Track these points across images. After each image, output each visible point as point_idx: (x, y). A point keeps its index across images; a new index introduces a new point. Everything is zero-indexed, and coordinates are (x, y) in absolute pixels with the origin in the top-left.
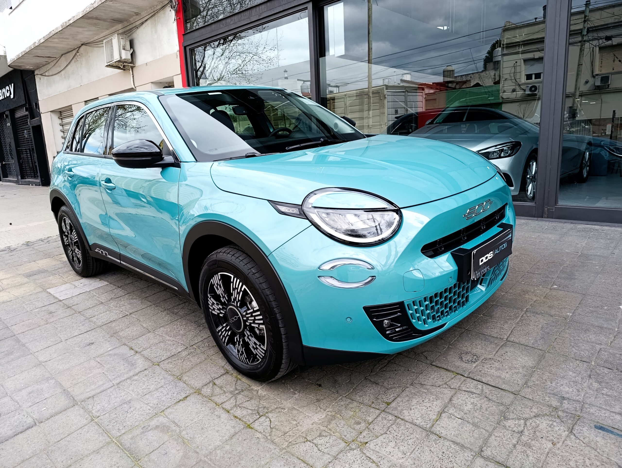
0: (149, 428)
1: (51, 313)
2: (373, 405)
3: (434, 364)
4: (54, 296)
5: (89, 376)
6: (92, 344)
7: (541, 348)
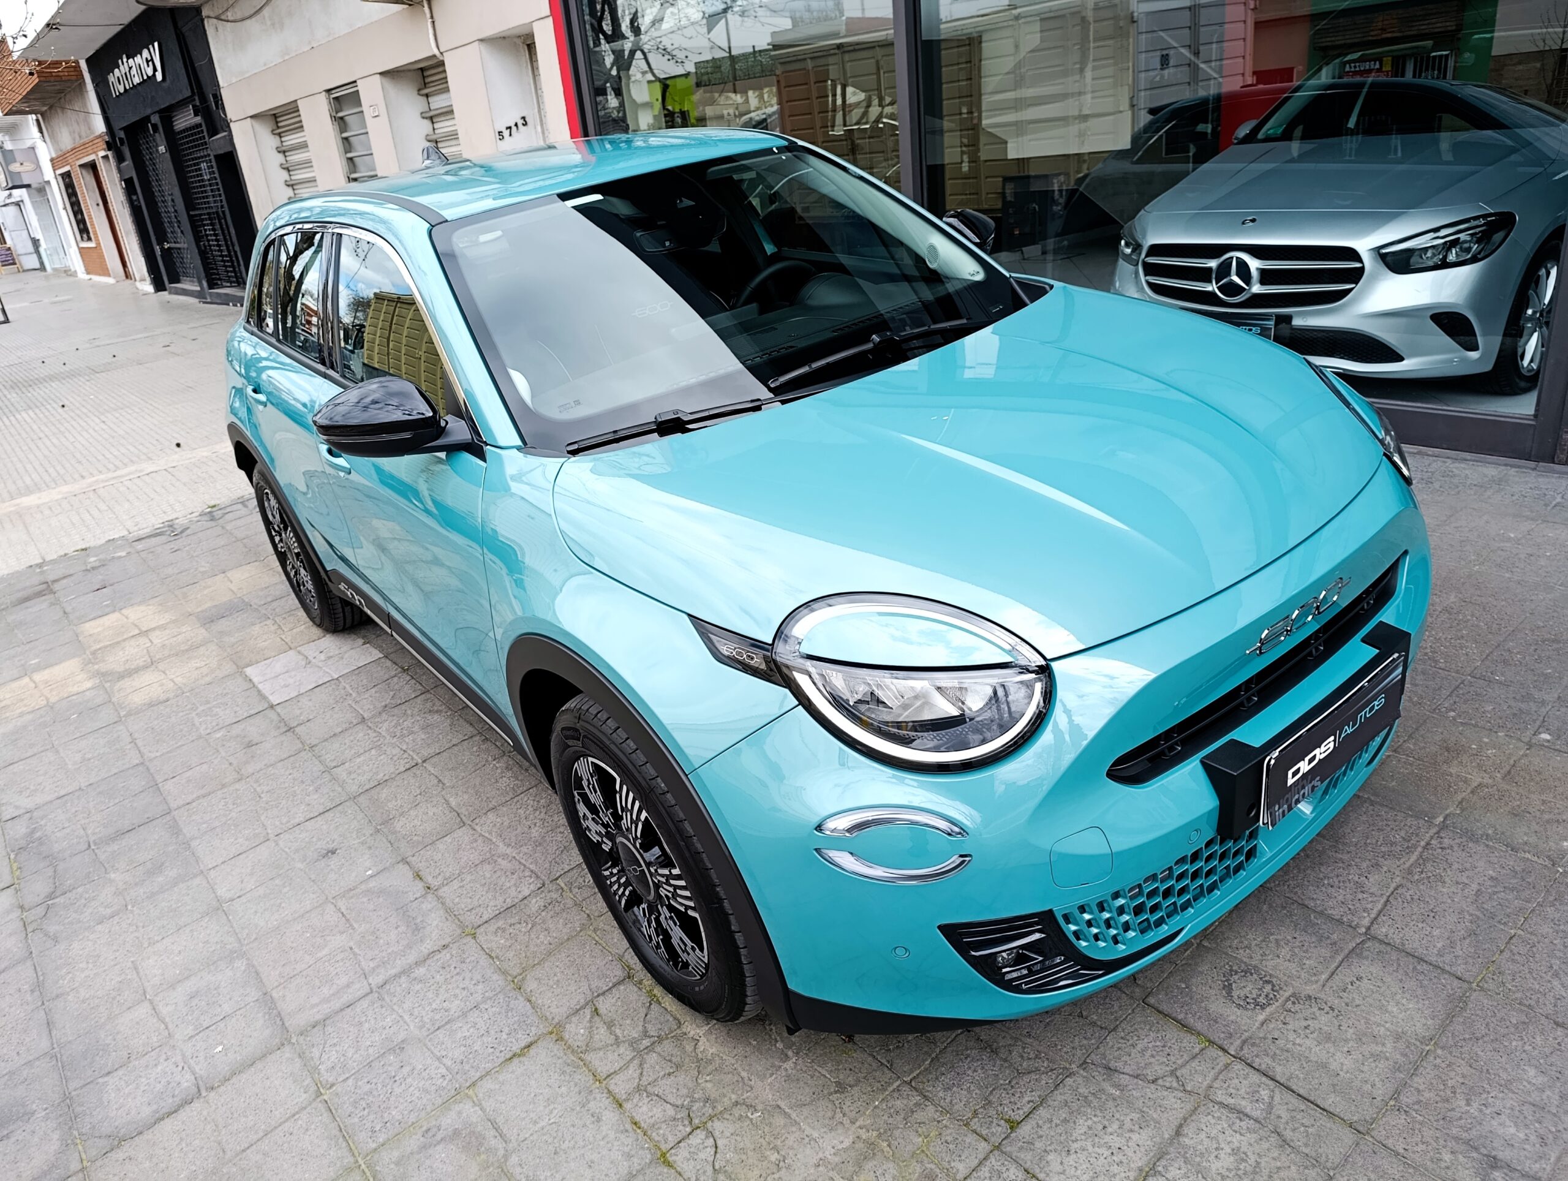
0: (439, 1137)
1: (250, 745)
2: (975, 1124)
3: (1151, 1000)
4: (259, 691)
5: (320, 955)
6: (333, 852)
7: (1459, 970)
